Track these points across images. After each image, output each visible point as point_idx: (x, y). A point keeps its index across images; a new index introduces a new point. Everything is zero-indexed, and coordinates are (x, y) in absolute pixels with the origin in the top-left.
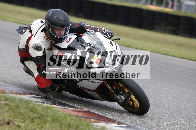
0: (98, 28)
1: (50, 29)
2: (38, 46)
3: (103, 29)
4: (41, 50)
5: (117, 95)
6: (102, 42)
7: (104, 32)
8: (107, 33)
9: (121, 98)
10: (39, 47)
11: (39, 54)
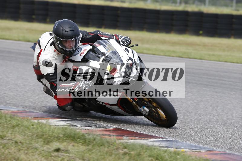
0: (114, 35)
1: (58, 42)
2: (47, 62)
3: (120, 36)
4: (51, 66)
5: (140, 107)
6: (117, 50)
7: (120, 39)
8: (124, 40)
9: (145, 110)
10: (49, 63)
11: (51, 70)
